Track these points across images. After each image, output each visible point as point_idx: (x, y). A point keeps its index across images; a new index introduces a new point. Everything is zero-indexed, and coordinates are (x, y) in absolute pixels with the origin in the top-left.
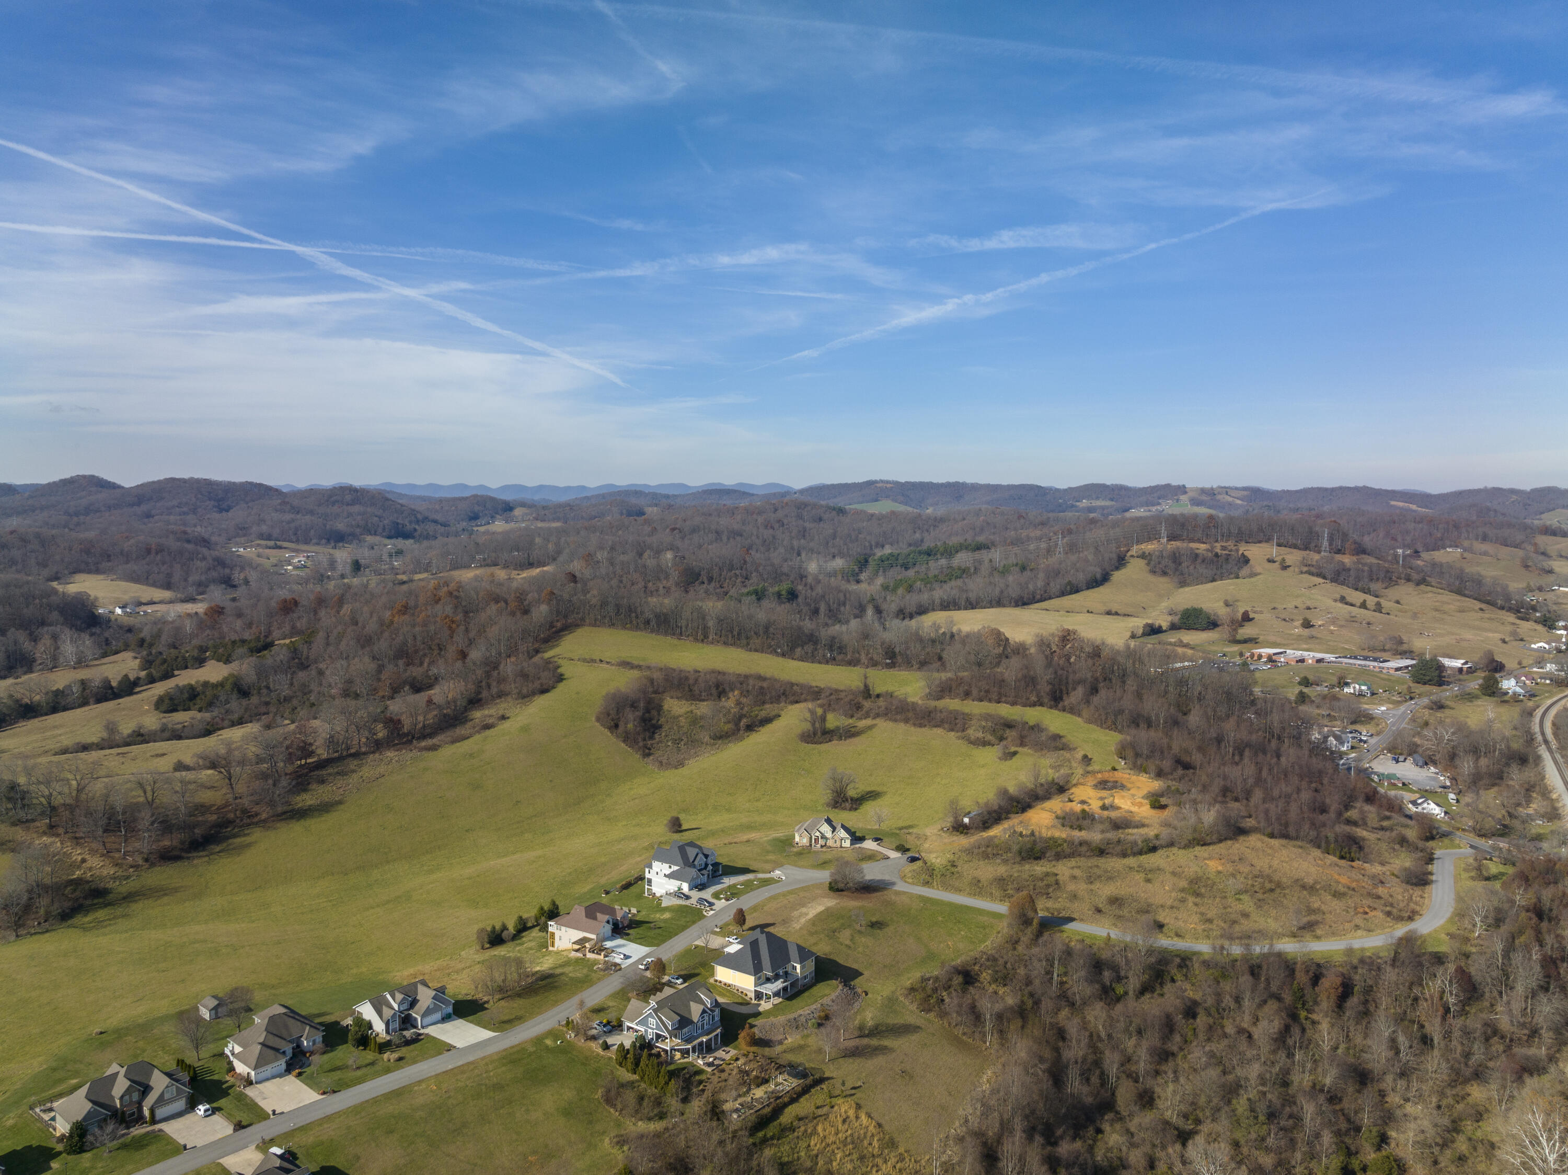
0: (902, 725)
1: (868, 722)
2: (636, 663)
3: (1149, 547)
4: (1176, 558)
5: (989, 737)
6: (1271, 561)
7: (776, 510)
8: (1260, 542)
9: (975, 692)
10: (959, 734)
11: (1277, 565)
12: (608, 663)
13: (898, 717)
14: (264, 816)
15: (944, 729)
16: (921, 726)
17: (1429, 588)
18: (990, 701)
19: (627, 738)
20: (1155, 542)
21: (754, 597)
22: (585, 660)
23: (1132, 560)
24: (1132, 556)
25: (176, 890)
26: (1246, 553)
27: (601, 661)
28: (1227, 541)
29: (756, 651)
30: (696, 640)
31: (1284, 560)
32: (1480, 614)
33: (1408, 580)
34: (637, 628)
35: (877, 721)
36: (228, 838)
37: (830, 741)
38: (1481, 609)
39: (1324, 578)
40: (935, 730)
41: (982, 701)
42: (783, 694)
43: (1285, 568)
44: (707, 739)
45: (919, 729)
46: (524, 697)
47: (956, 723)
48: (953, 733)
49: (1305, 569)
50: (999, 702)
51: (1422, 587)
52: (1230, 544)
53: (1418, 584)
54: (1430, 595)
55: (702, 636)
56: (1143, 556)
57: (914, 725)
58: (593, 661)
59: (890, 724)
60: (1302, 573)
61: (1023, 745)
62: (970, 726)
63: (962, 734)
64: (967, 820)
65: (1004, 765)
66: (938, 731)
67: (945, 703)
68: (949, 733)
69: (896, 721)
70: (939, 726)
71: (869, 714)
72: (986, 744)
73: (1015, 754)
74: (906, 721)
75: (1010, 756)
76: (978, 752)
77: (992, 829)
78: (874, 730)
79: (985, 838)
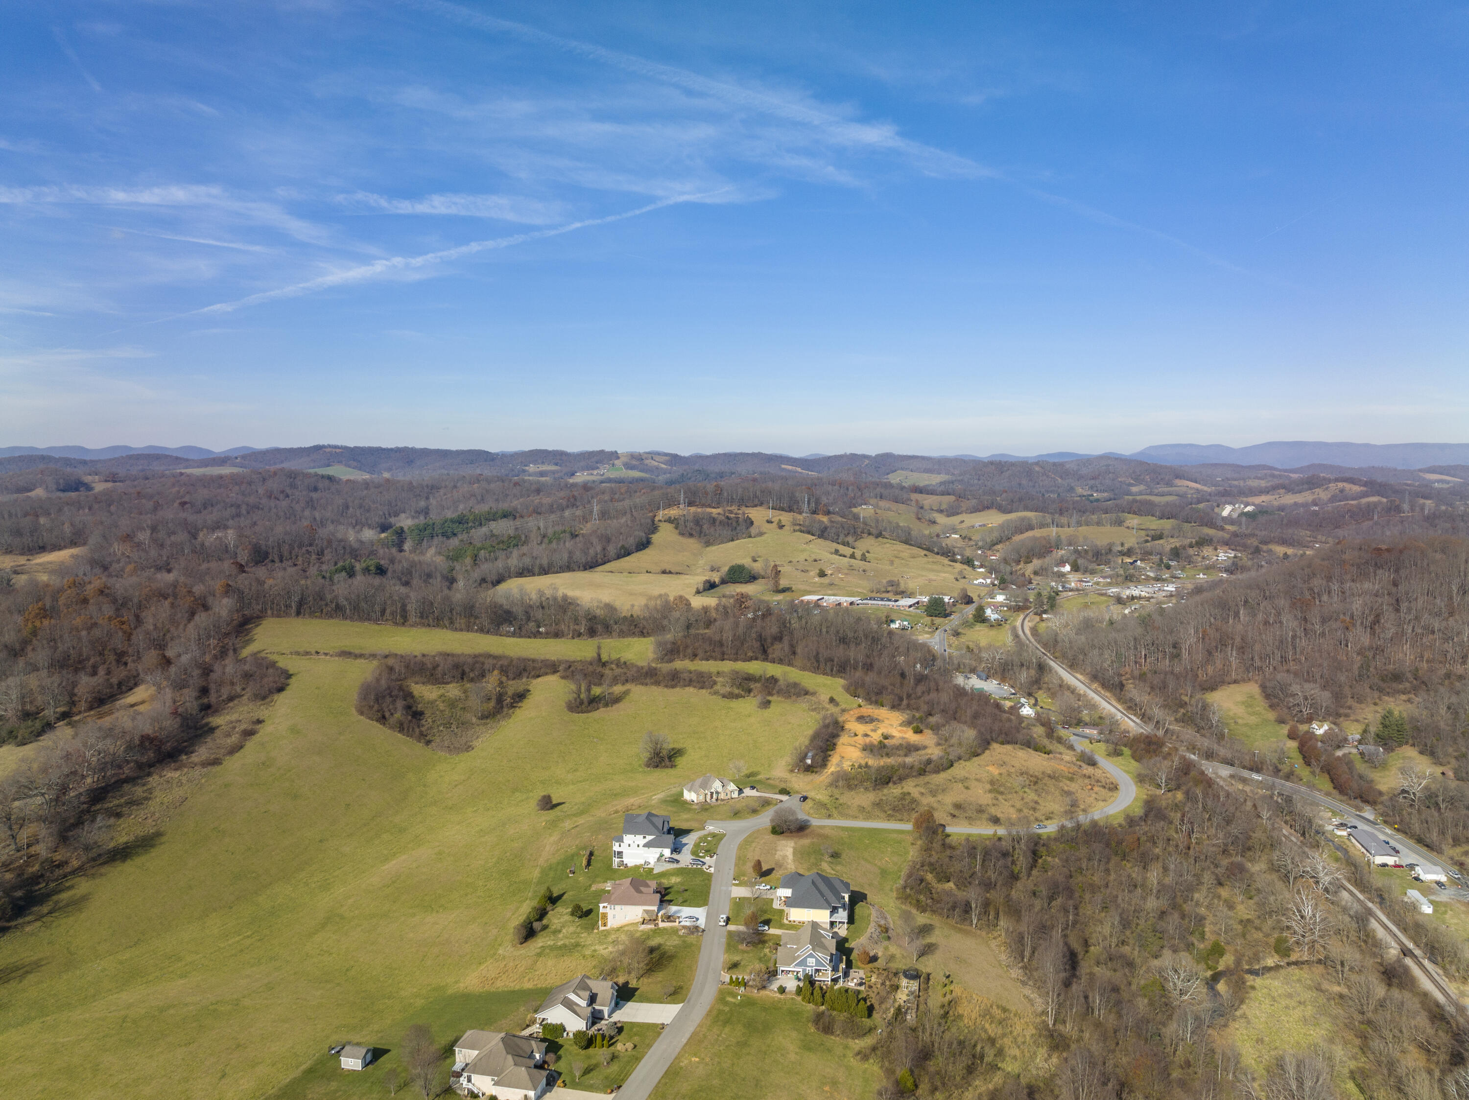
0: (654, 688)
1: (621, 688)
2: (357, 652)
3: (673, 512)
4: (697, 521)
5: (736, 691)
6: (769, 522)
7: (264, 480)
8: (756, 506)
9: (701, 653)
10: (709, 691)
11: (775, 525)
12: (326, 654)
13: (648, 680)
14: (75, 863)
15: (695, 687)
16: (673, 687)
17: (885, 540)
18: (715, 660)
19: (401, 728)
20: (675, 507)
21: (344, 574)
22: (298, 653)
23: (661, 524)
24: (660, 521)
25: (36, 966)
26: (750, 516)
27: (317, 653)
28: (731, 506)
29: (461, 630)
30: (396, 624)
31: (780, 520)
32: (925, 559)
33: (870, 534)
34: (330, 616)
35: (628, 686)
36: (48, 896)
37: (598, 709)
38: (926, 555)
39: (813, 535)
40: (687, 688)
41: (708, 660)
42: (525, 670)
43: (781, 527)
44: (474, 720)
45: (671, 690)
46: (264, 698)
47: (702, 681)
48: (704, 691)
49: (797, 528)
50: (723, 660)
51: (880, 539)
52: (734, 508)
53: (877, 537)
54: (888, 545)
55: (402, 618)
56: (669, 520)
57: (666, 686)
58: (307, 653)
59: (643, 689)
60: (795, 531)
61: (771, 694)
62: (715, 683)
63: (712, 690)
64: (809, 761)
65: (767, 713)
66: (691, 690)
67: (679, 664)
68: (701, 690)
69: (647, 685)
70: (689, 685)
71: (615, 681)
72: (737, 696)
73: (769, 702)
74: (657, 683)
75: (766, 704)
76: (735, 704)
77: (829, 765)
78: (631, 695)
79: (832, 774)
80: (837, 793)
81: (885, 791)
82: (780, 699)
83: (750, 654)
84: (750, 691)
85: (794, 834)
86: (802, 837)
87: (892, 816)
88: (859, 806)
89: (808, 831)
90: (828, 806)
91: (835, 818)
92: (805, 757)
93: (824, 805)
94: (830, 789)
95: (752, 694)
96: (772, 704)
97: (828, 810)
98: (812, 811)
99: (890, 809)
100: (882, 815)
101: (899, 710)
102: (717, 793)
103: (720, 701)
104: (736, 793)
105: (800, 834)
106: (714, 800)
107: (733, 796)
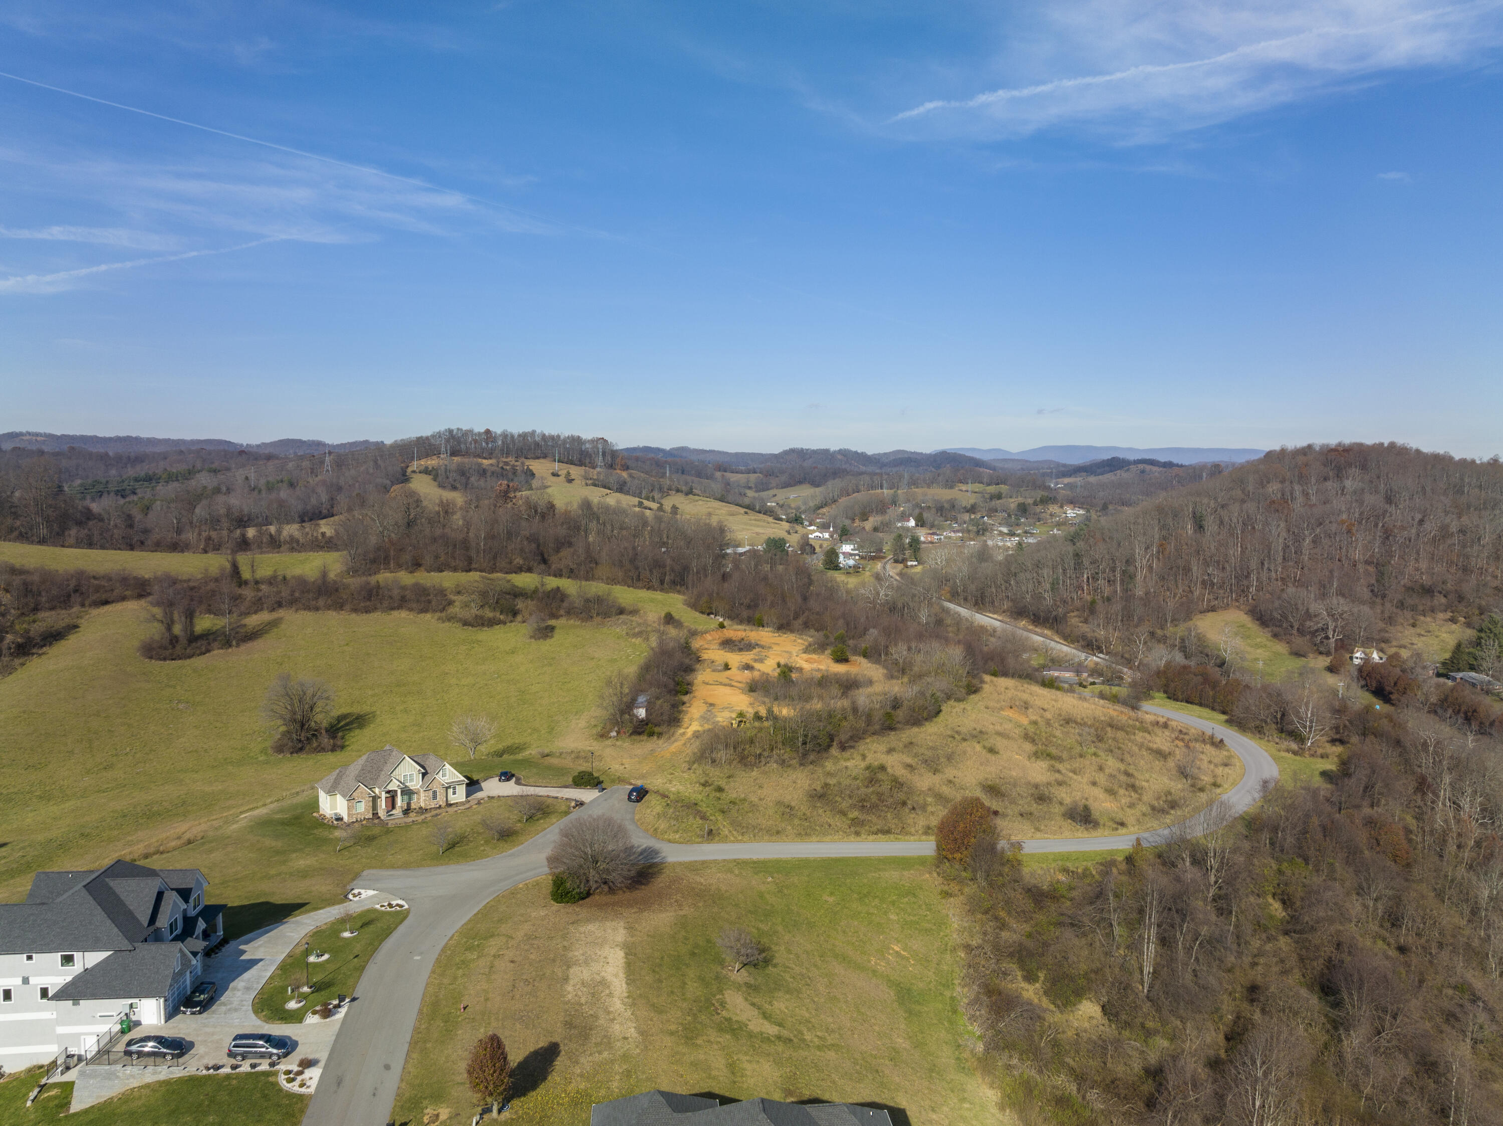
0: (332, 614)
1: (264, 616)
3: (432, 462)
4: (462, 472)
5: (489, 614)
6: (555, 475)
8: (538, 458)
9: (428, 560)
10: (438, 614)
11: (562, 478)
13: (321, 602)
15: (411, 610)
16: (367, 611)
17: (697, 498)
18: (454, 570)
20: (434, 457)
23: (414, 475)
24: (414, 472)
26: (531, 467)
28: (507, 457)
31: (569, 473)
32: (746, 516)
33: (678, 491)
35: (281, 613)
37: (208, 651)
38: (746, 513)
39: (609, 489)
40: (396, 614)
41: (441, 571)
43: (570, 481)
45: (365, 616)
47: (426, 601)
48: (428, 616)
49: (590, 482)
51: (691, 496)
52: (511, 460)
53: (687, 494)
54: (700, 503)
56: (426, 471)
57: (355, 610)
59: (309, 616)
60: (587, 485)
61: (555, 616)
62: (451, 603)
63: (443, 614)
64: (642, 713)
65: (546, 646)
66: (403, 614)
67: (384, 577)
68: (422, 616)
69: (317, 609)
70: (399, 607)
71: (257, 606)
72: (491, 623)
73: (552, 628)
74: (339, 606)
75: (546, 632)
76: (485, 635)
77: (686, 720)
78: (283, 626)
79: (697, 735)
80: (716, 775)
81: (828, 766)
82: (572, 622)
83: (519, 561)
84: (515, 613)
85: (620, 896)
86: (643, 906)
88: (779, 803)
89: (660, 882)
90: (703, 808)
91: (725, 839)
92: (631, 703)
93: (692, 807)
94: (698, 769)
95: (519, 618)
96: (557, 631)
97: (704, 818)
98: (662, 825)
99: (851, 808)
100: (837, 821)
102: (408, 792)
103: (462, 633)
104: (462, 791)
105: (641, 893)
106: (397, 812)
107: (453, 799)
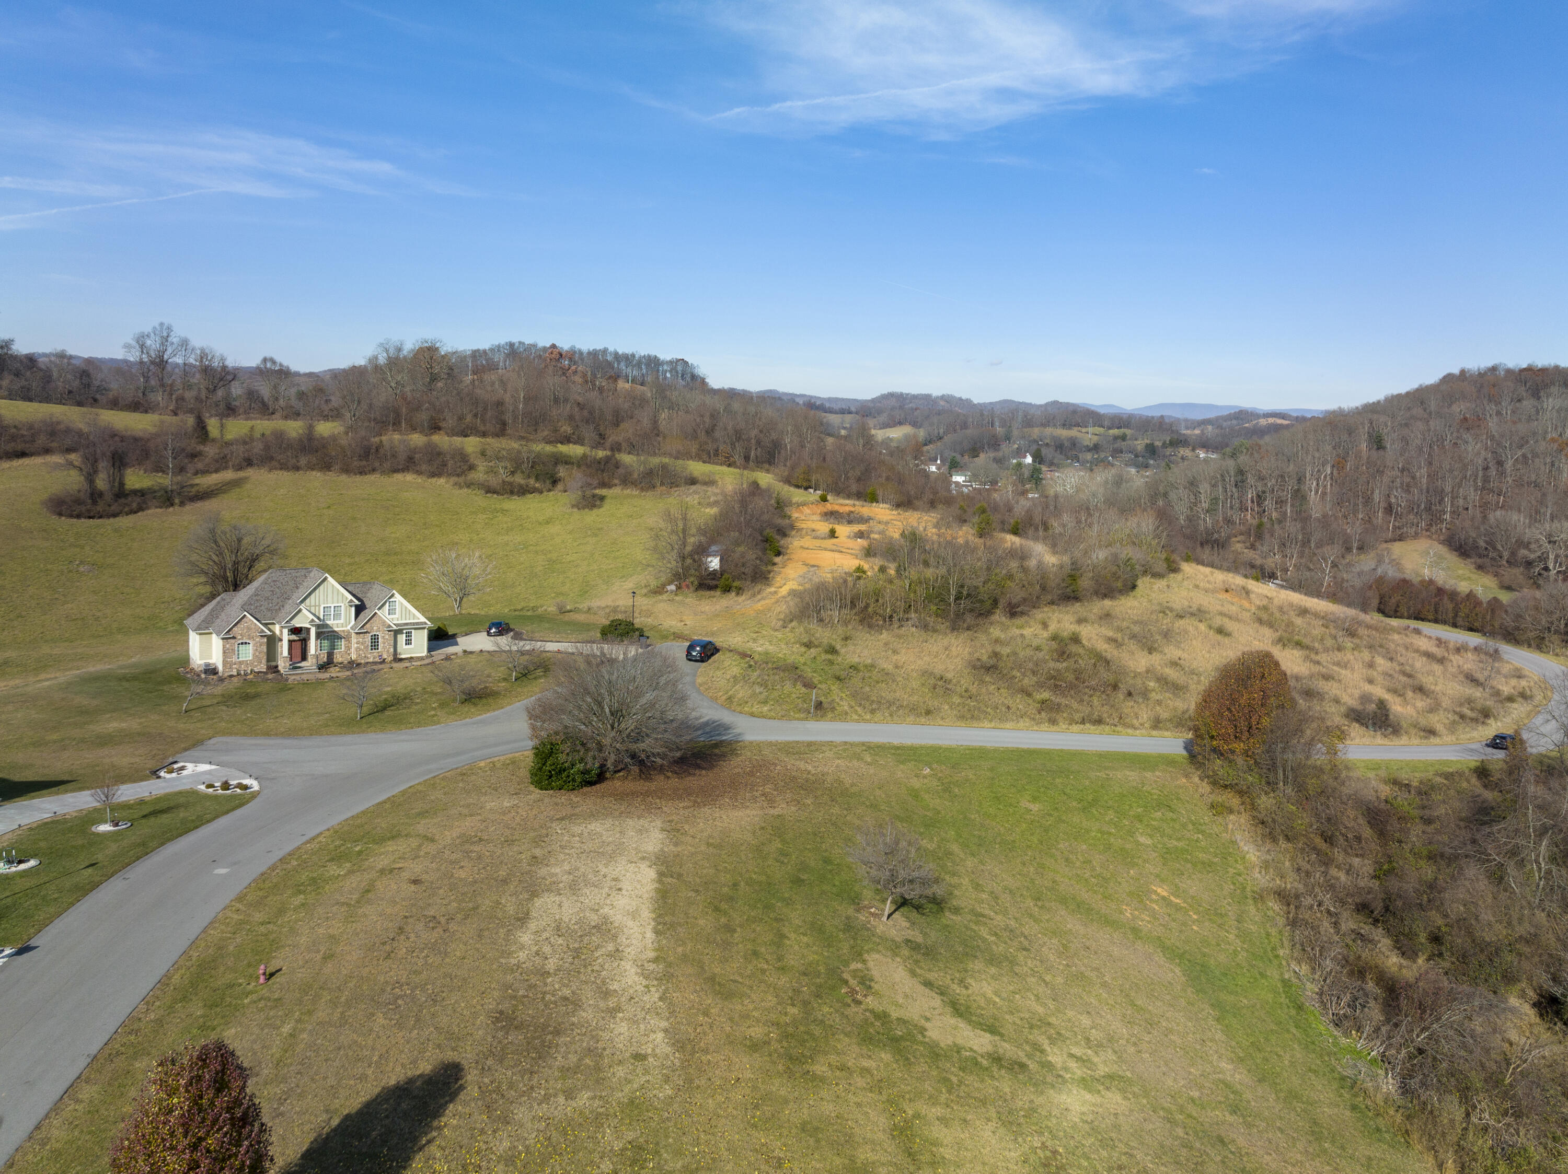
0: (317, 474)
1: (226, 476)
5: (519, 479)
10: (455, 479)
13: (302, 463)
15: (419, 473)
16: (362, 472)
18: (483, 435)
35: (249, 472)
40: (399, 477)
41: (466, 436)
45: (358, 478)
47: (440, 465)
48: (442, 481)
50: (499, 436)
57: (346, 470)
59: (285, 477)
61: (604, 485)
62: (472, 467)
63: (461, 480)
64: (714, 563)
65: (591, 517)
66: (410, 477)
67: (393, 438)
68: (434, 480)
69: (297, 468)
70: (405, 469)
71: (221, 463)
72: (523, 491)
73: (600, 498)
74: (326, 466)
75: (592, 502)
76: (514, 504)
77: (778, 580)
78: (248, 486)
79: (793, 593)
80: (824, 635)
81: (996, 632)
82: (628, 491)
83: (564, 431)
84: (555, 482)
85: (659, 782)
86: (708, 796)
87: (1058, 708)
88: (926, 673)
89: (734, 766)
90: (808, 673)
91: (843, 717)
92: (702, 551)
93: (792, 671)
94: (799, 630)
95: (560, 486)
96: (607, 501)
97: (809, 685)
98: (741, 692)
99: (1040, 685)
100: (1019, 702)
101: (915, 509)
102: (327, 634)
103: (480, 499)
104: (420, 642)
105: (698, 780)
106: (309, 664)
107: (405, 651)
